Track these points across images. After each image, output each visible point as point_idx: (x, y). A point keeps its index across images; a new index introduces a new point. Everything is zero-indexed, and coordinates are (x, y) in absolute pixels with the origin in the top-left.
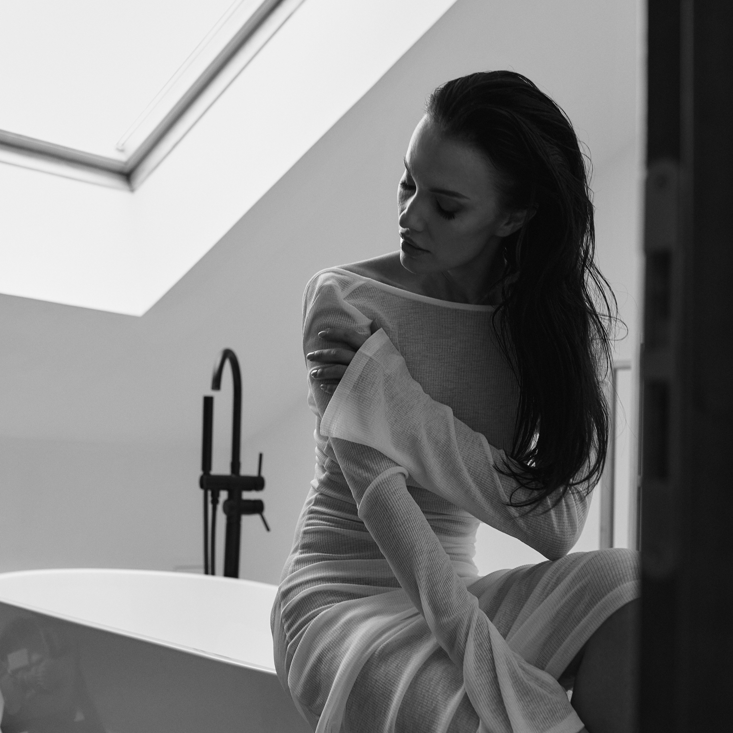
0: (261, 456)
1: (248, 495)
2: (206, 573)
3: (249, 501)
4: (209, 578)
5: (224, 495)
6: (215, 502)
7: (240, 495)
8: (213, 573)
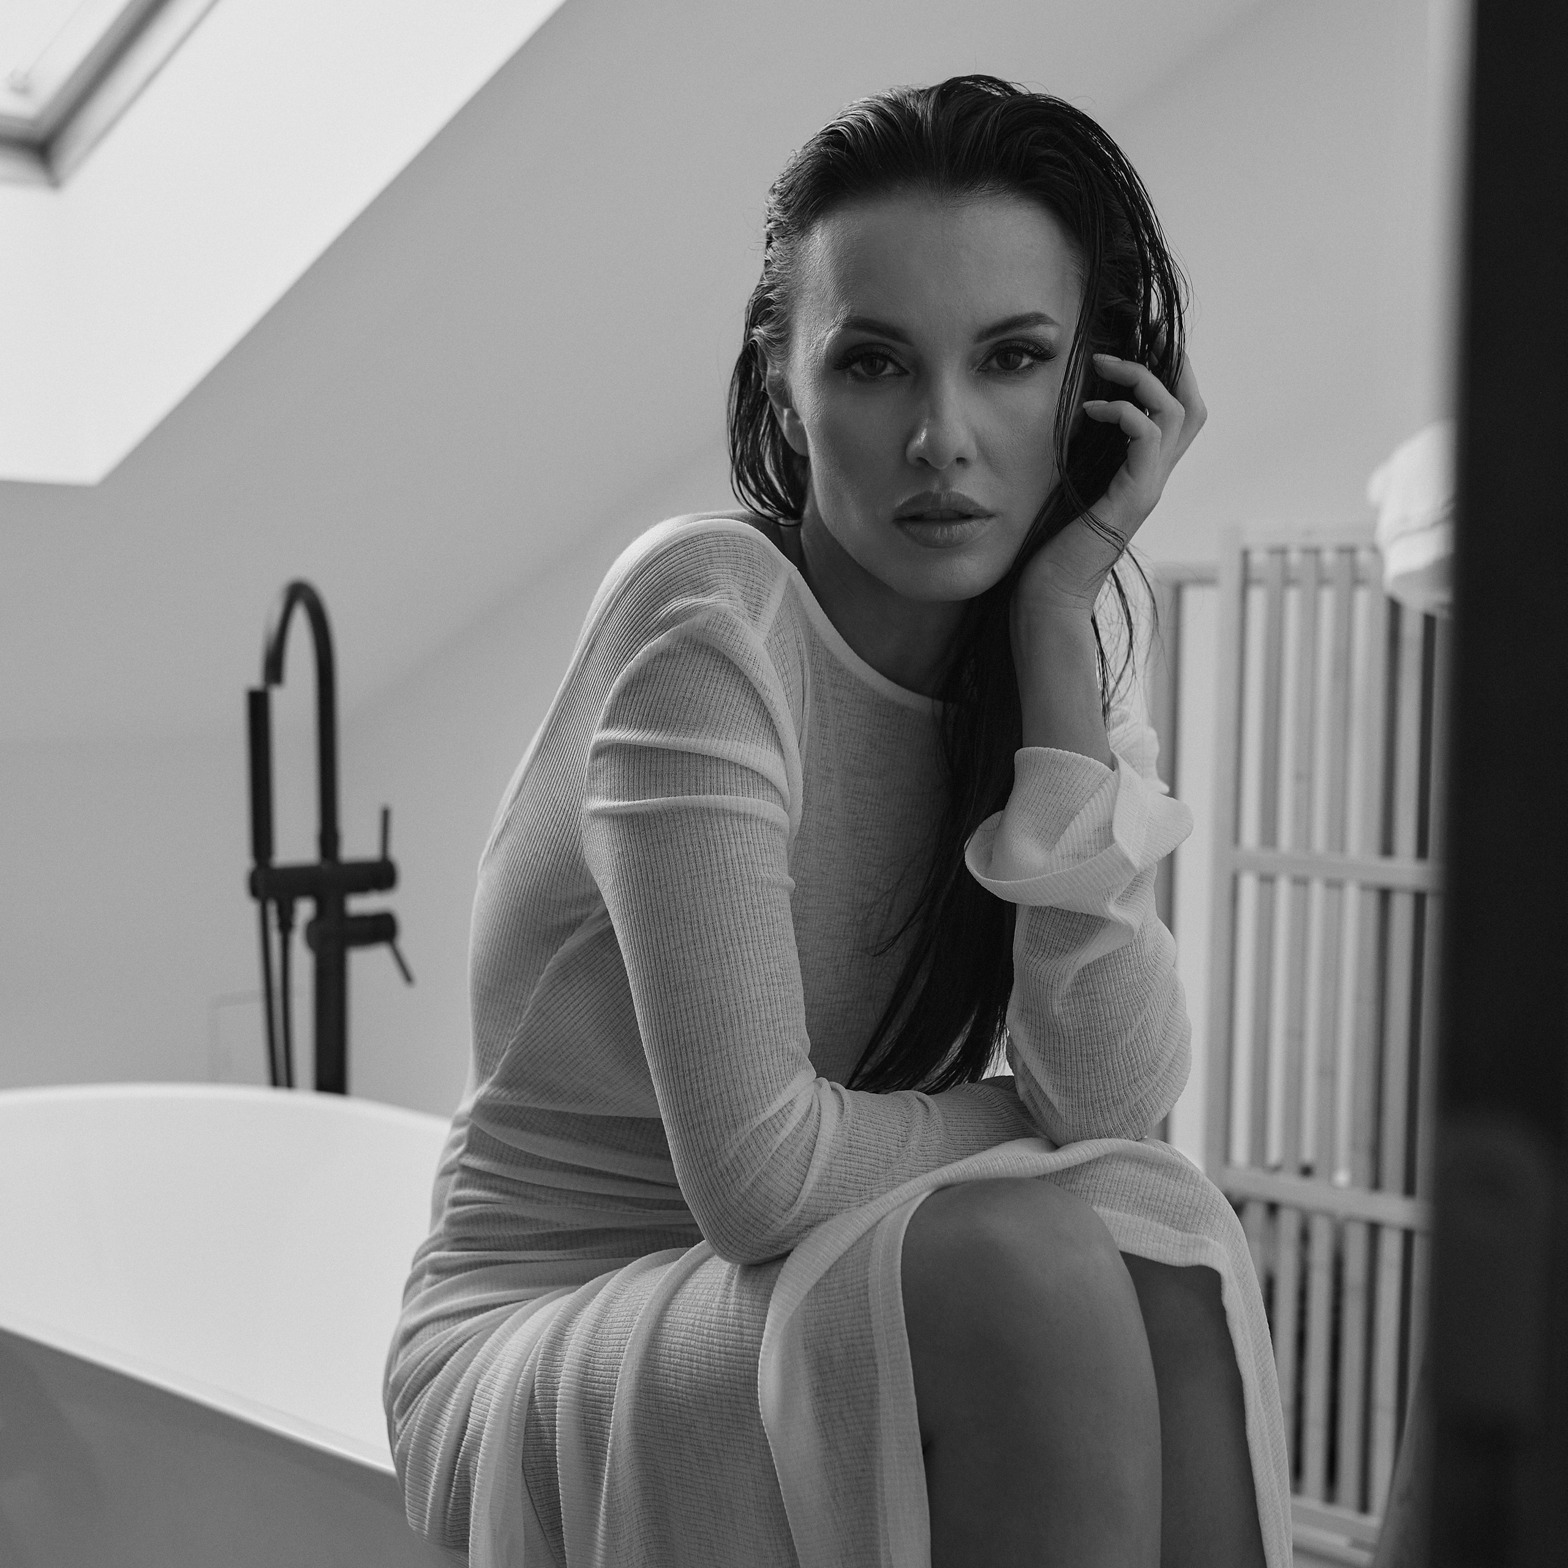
0: (386, 815)
1: (360, 904)
2: (275, 1082)
3: (363, 919)
4: (281, 1096)
5: (305, 910)
6: (286, 926)
7: (341, 905)
8: (290, 1084)
